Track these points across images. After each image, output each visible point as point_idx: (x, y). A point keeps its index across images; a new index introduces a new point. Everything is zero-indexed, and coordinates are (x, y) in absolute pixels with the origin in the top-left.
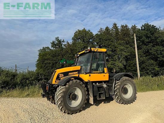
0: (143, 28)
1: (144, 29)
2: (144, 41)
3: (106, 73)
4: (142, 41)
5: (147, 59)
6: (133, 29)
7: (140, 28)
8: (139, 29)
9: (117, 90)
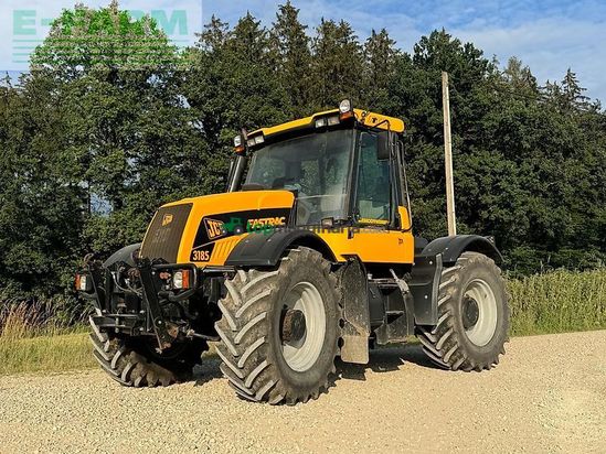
0: (426, 52)
1: (429, 61)
2: (424, 118)
3: (405, 231)
4: (417, 117)
5: (436, 211)
6: (375, 51)
7: (412, 54)
8: (406, 57)
9: (449, 307)
